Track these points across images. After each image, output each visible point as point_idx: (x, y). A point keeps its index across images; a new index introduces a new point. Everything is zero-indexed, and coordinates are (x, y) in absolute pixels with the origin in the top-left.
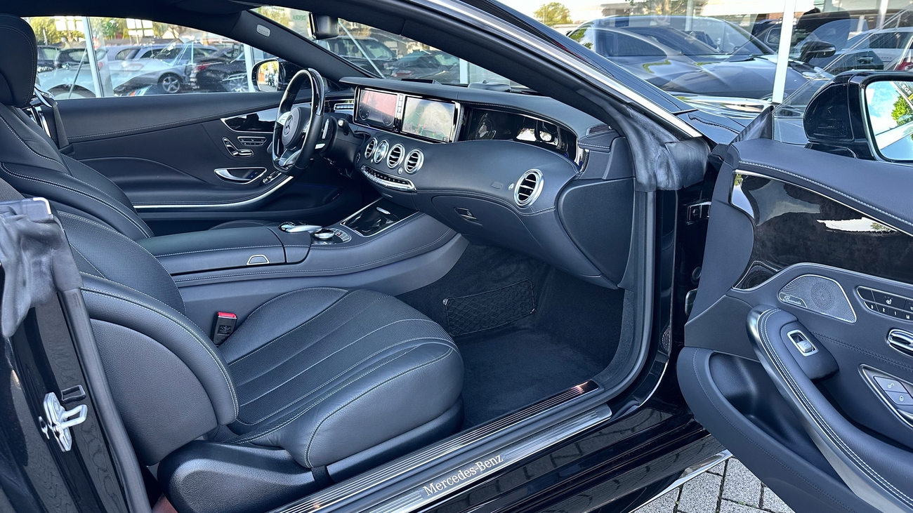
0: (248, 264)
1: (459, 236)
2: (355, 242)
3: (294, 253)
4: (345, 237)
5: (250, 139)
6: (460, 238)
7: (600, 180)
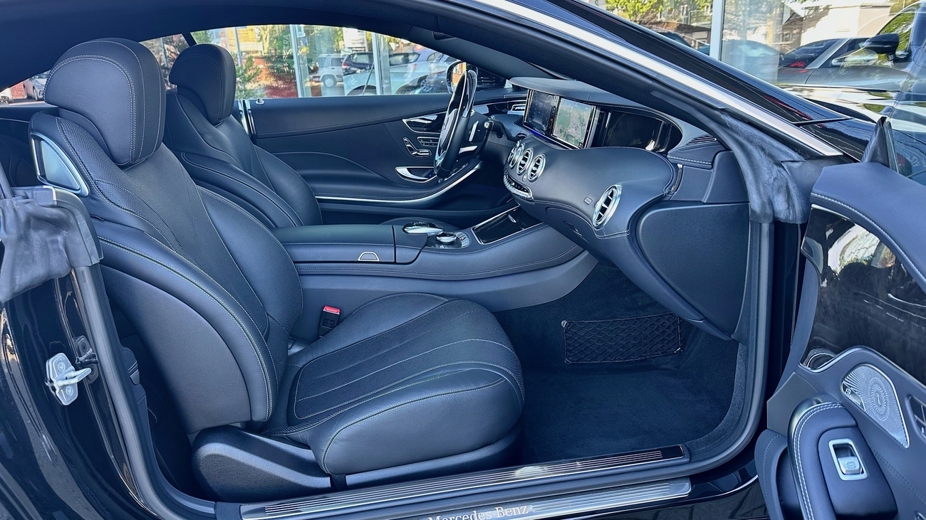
0: (359, 260)
1: (586, 253)
2: (473, 248)
3: (405, 254)
4: (465, 243)
5: (428, 140)
6: (588, 255)
7: (700, 203)
